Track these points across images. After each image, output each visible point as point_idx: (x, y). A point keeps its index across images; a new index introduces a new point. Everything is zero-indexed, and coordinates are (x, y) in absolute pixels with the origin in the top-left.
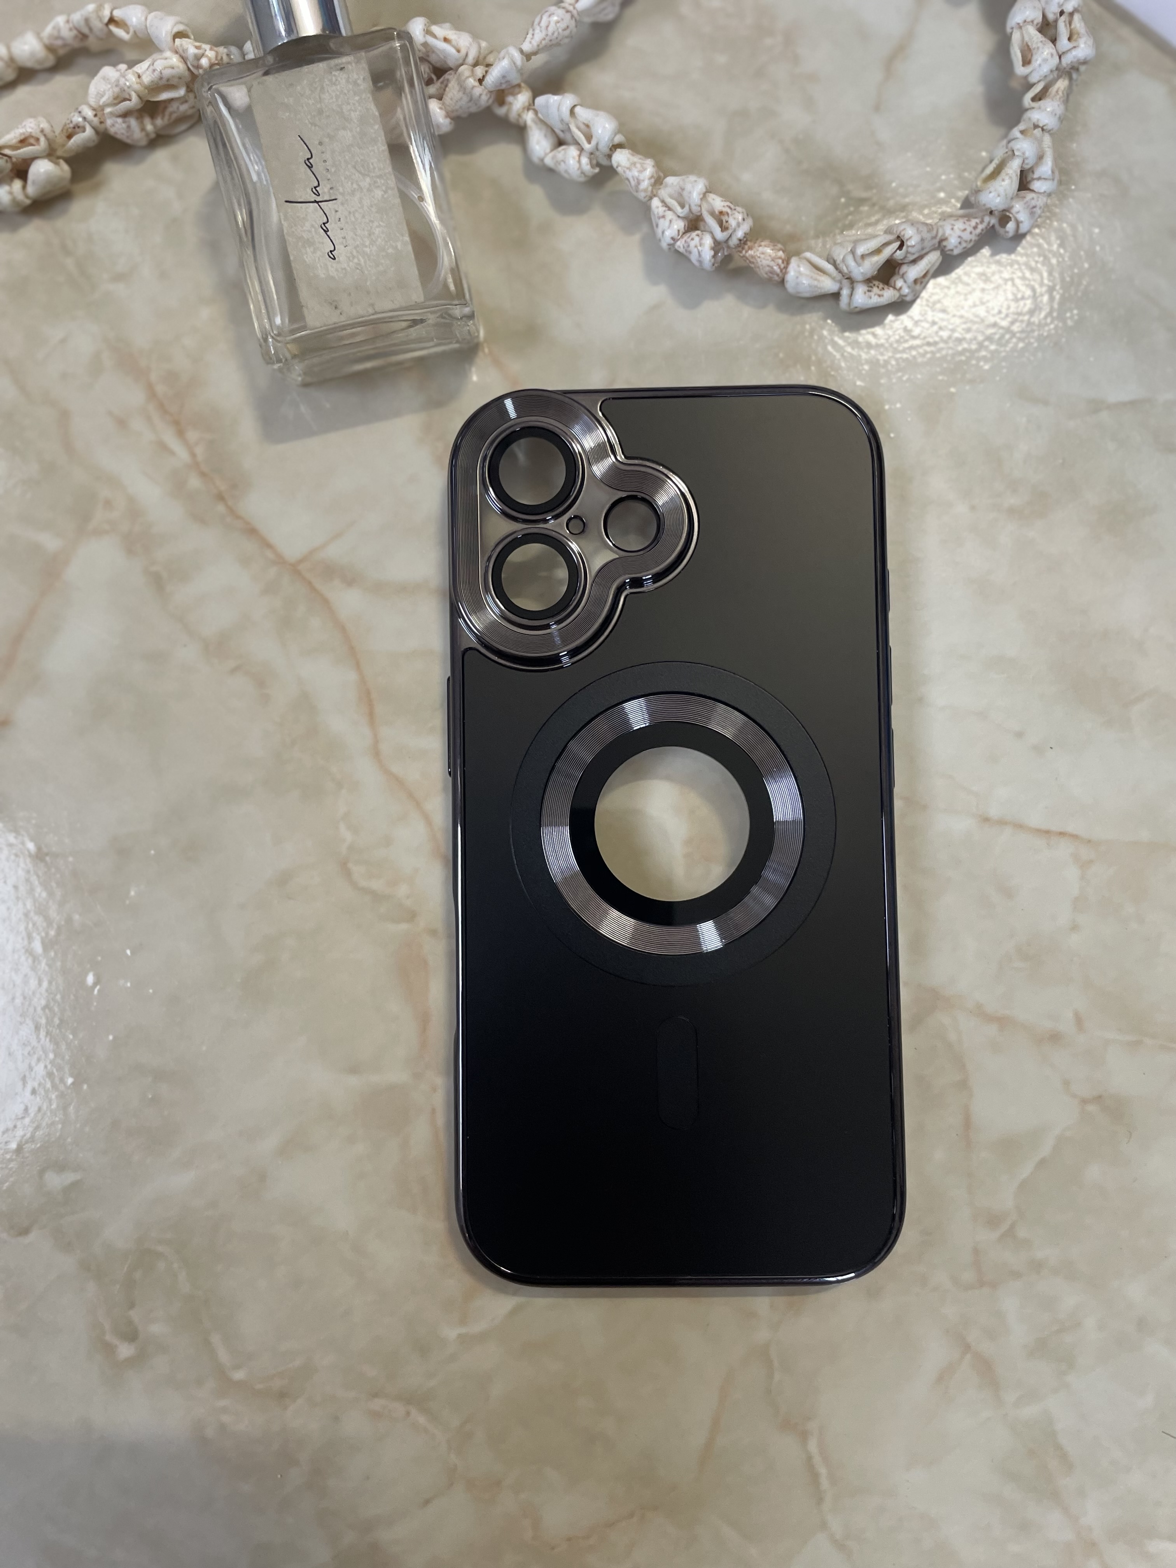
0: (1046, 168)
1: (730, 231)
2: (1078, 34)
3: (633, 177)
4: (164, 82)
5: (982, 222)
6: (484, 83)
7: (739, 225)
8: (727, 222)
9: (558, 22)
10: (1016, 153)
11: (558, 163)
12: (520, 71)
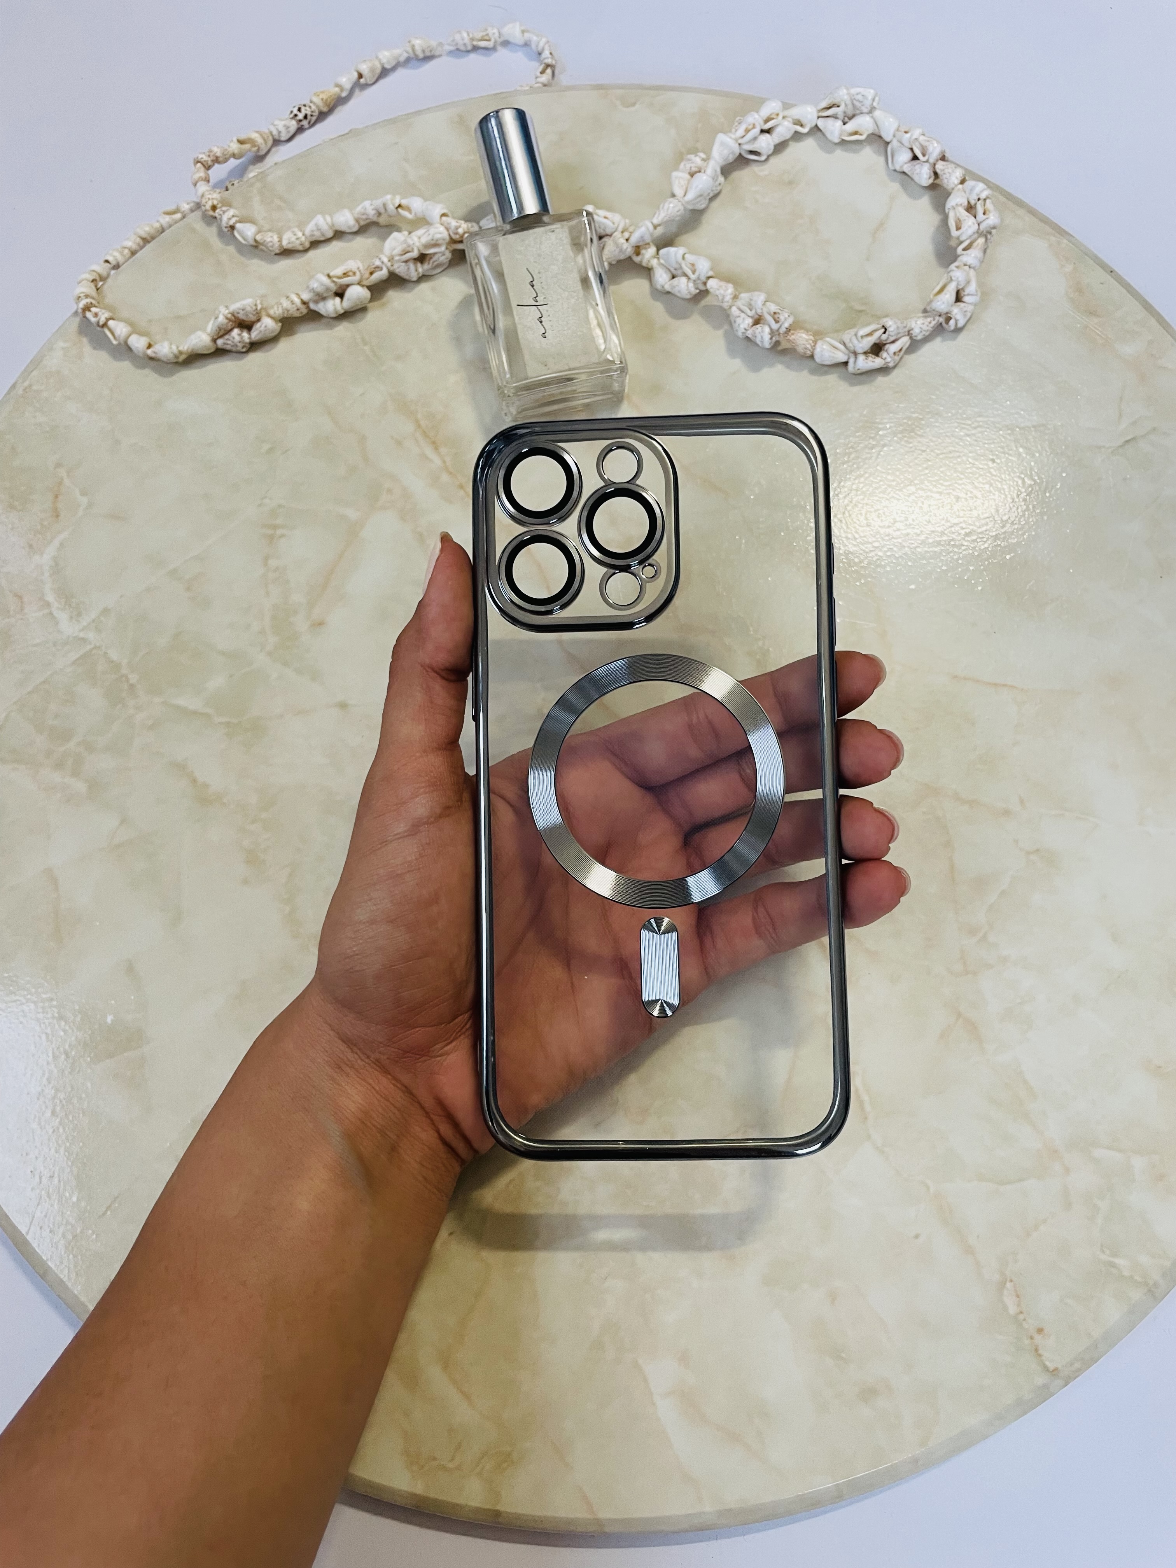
0: (972, 288)
1: (780, 323)
2: (989, 211)
3: (721, 294)
4: (433, 242)
5: (934, 320)
6: (630, 241)
7: (786, 319)
8: (778, 318)
9: (674, 207)
10: (953, 278)
11: (674, 287)
12: (652, 235)
